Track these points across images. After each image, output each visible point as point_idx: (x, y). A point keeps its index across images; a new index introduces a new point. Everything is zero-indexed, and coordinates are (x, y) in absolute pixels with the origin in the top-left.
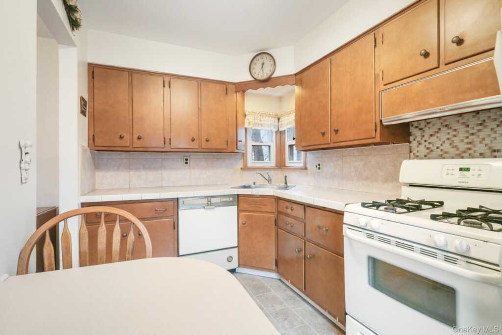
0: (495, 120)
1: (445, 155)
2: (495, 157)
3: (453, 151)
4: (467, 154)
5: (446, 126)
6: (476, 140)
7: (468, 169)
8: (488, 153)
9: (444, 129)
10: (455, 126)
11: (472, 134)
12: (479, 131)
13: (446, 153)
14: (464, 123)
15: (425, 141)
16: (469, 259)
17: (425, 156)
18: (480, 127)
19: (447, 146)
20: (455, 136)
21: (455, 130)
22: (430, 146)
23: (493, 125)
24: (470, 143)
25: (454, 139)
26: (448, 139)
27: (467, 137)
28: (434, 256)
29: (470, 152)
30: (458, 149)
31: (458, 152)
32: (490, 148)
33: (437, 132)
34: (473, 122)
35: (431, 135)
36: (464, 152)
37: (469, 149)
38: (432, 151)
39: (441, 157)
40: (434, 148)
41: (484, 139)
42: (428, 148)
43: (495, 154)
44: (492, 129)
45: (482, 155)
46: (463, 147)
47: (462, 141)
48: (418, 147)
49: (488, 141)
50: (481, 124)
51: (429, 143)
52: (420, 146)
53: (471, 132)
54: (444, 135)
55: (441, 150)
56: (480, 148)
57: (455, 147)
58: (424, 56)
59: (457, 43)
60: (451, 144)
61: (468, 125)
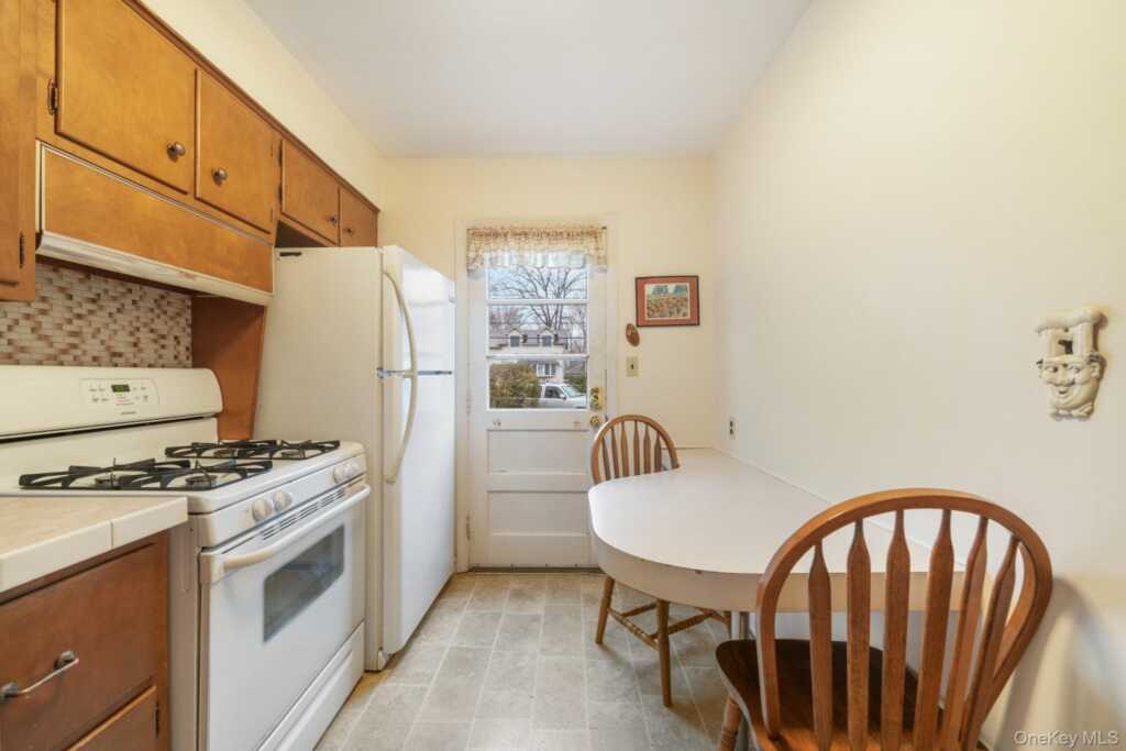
0: (114, 299)
1: (20, 356)
2: (116, 365)
3: (40, 348)
4: (69, 358)
6: (87, 331)
7: (125, 388)
8: (105, 356)
11: (79, 316)
12: (91, 312)
13: (23, 349)
14: (62, 290)
16: (351, 480)
18: (91, 307)
19: (23, 334)
20: (43, 312)
21: (44, 299)
23: (112, 307)
24: (74, 334)
25: (40, 318)
26: (28, 317)
27: (70, 321)
29: (78, 352)
30: (51, 345)
31: (51, 351)
32: (108, 348)
34: (79, 291)
36: (64, 352)
37: (74, 346)
41: (98, 330)
43: (116, 360)
44: (110, 315)
45: (96, 361)
46: (61, 340)
47: (60, 327)
49: (104, 335)
50: (94, 301)
53: (77, 311)
55: (10, 342)
56: (93, 347)
57: (45, 338)
58: (173, 152)
59: (217, 177)
60: (33, 330)
61: (70, 297)
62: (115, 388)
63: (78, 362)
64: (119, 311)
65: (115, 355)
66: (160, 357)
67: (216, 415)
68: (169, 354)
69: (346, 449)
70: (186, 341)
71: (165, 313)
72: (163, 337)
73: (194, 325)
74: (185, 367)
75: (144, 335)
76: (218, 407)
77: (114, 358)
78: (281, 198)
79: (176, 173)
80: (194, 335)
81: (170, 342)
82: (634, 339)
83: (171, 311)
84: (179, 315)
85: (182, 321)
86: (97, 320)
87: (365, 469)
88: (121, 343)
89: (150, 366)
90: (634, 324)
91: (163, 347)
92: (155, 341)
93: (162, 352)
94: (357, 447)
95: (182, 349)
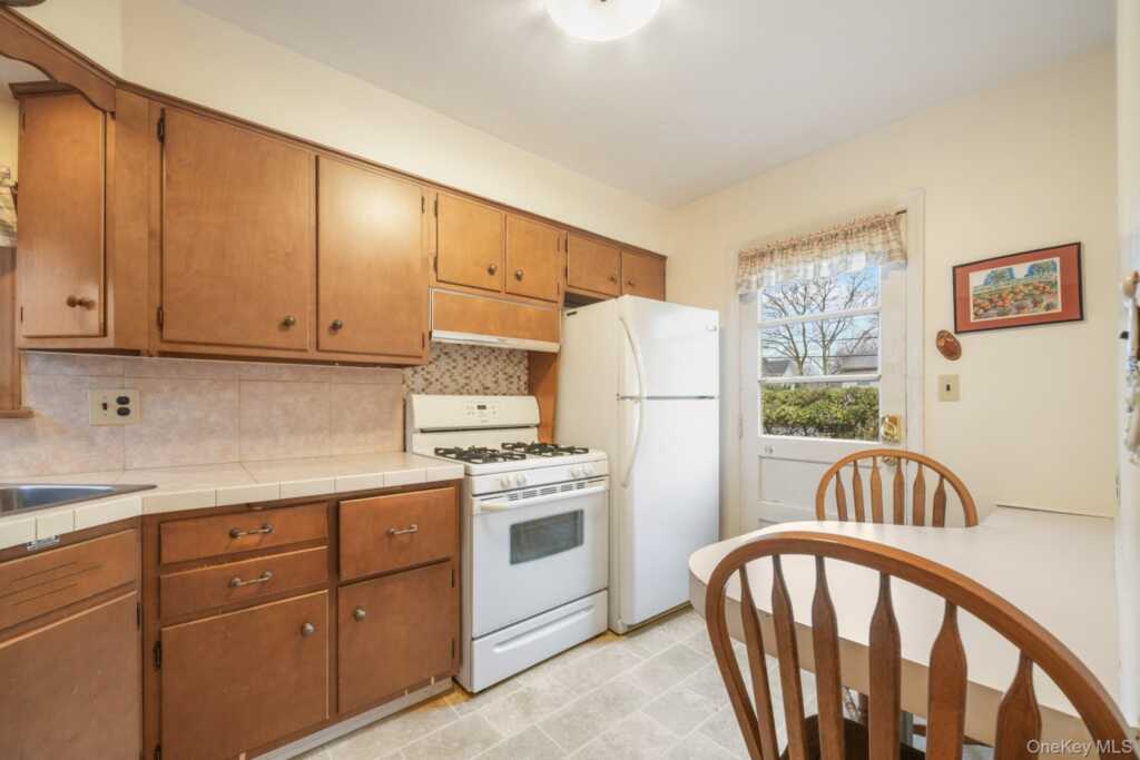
0: (486, 357)
1: (445, 390)
2: (486, 394)
3: (453, 386)
4: (465, 391)
5: (446, 353)
6: (473, 376)
7: (484, 407)
8: (481, 389)
9: (443, 356)
10: (455, 356)
11: (469, 368)
12: (475, 365)
13: (446, 387)
14: (462, 355)
15: (423, 369)
16: (591, 479)
17: (423, 390)
18: (475, 362)
19: (446, 380)
20: (454, 368)
21: (454, 361)
22: (428, 376)
23: (485, 361)
24: (467, 378)
25: (454, 371)
26: (448, 370)
27: (465, 371)
28: (570, 488)
29: (468, 387)
30: (458, 384)
31: (459, 387)
32: (483, 385)
33: (436, 359)
34: (470, 355)
35: (430, 363)
36: (463, 387)
37: (467, 384)
38: (431, 383)
39: (441, 392)
40: (433, 380)
41: (478, 375)
42: (426, 380)
44: (484, 366)
45: (477, 392)
46: (462, 381)
47: (461, 374)
48: (413, 376)
49: (481, 377)
50: (475, 359)
51: (428, 373)
52: (416, 376)
53: (469, 365)
54: (443, 363)
55: (441, 384)
56: (476, 385)
57: (455, 380)
58: (491, 272)
59: (519, 277)
60: (451, 377)
61: (465, 358)
62: (479, 407)
63: (469, 393)
64: (488, 363)
65: (487, 388)
66: (510, 389)
67: (538, 426)
68: (514, 387)
69: (592, 455)
70: (524, 378)
71: (512, 362)
72: (511, 377)
73: (528, 369)
74: (524, 395)
75: (501, 375)
76: (538, 422)
77: (486, 391)
78: (566, 275)
79: (494, 282)
80: (529, 374)
81: (515, 380)
82: (950, 350)
83: (516, 361)
84: (520, 362)
85: (522, 366)
86: (477, 370)
87: (607, 472)
88: (489, 381)
89: (504, 394)
90: (951, 329)
91: (511, 383)
92: (507, 379)
93: (511, 386)
94: (602, 454)
95: (522, 383)
